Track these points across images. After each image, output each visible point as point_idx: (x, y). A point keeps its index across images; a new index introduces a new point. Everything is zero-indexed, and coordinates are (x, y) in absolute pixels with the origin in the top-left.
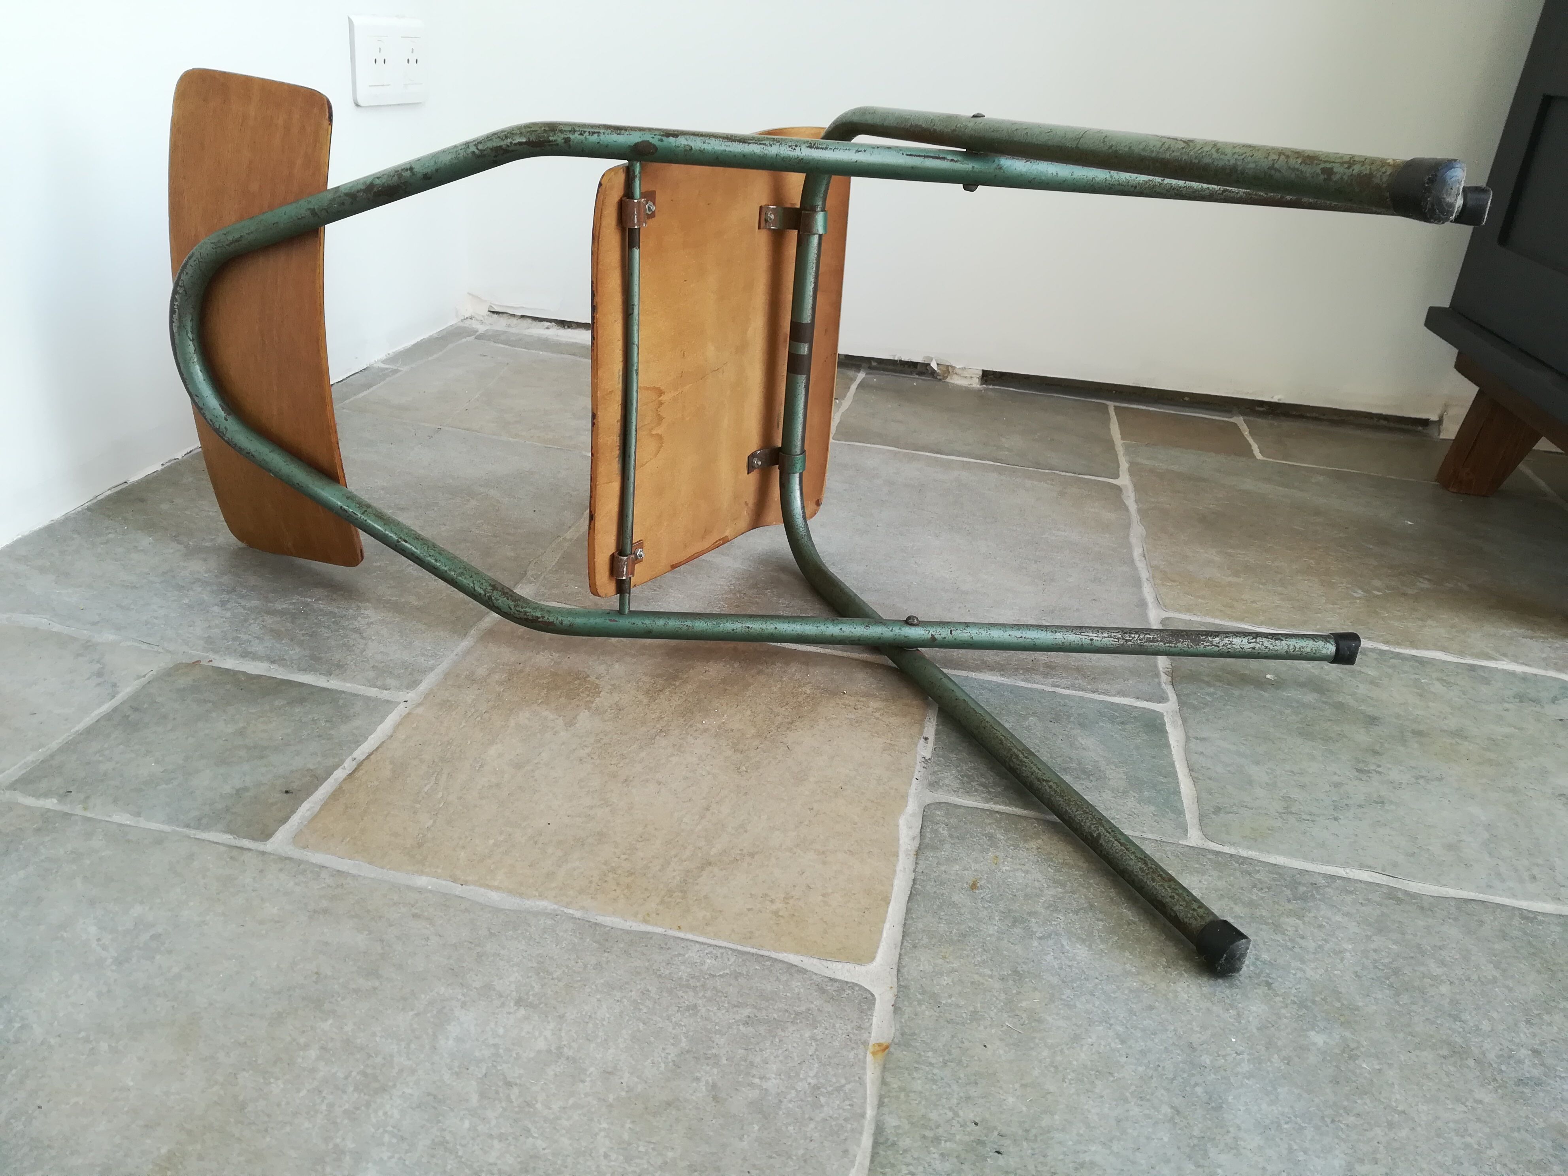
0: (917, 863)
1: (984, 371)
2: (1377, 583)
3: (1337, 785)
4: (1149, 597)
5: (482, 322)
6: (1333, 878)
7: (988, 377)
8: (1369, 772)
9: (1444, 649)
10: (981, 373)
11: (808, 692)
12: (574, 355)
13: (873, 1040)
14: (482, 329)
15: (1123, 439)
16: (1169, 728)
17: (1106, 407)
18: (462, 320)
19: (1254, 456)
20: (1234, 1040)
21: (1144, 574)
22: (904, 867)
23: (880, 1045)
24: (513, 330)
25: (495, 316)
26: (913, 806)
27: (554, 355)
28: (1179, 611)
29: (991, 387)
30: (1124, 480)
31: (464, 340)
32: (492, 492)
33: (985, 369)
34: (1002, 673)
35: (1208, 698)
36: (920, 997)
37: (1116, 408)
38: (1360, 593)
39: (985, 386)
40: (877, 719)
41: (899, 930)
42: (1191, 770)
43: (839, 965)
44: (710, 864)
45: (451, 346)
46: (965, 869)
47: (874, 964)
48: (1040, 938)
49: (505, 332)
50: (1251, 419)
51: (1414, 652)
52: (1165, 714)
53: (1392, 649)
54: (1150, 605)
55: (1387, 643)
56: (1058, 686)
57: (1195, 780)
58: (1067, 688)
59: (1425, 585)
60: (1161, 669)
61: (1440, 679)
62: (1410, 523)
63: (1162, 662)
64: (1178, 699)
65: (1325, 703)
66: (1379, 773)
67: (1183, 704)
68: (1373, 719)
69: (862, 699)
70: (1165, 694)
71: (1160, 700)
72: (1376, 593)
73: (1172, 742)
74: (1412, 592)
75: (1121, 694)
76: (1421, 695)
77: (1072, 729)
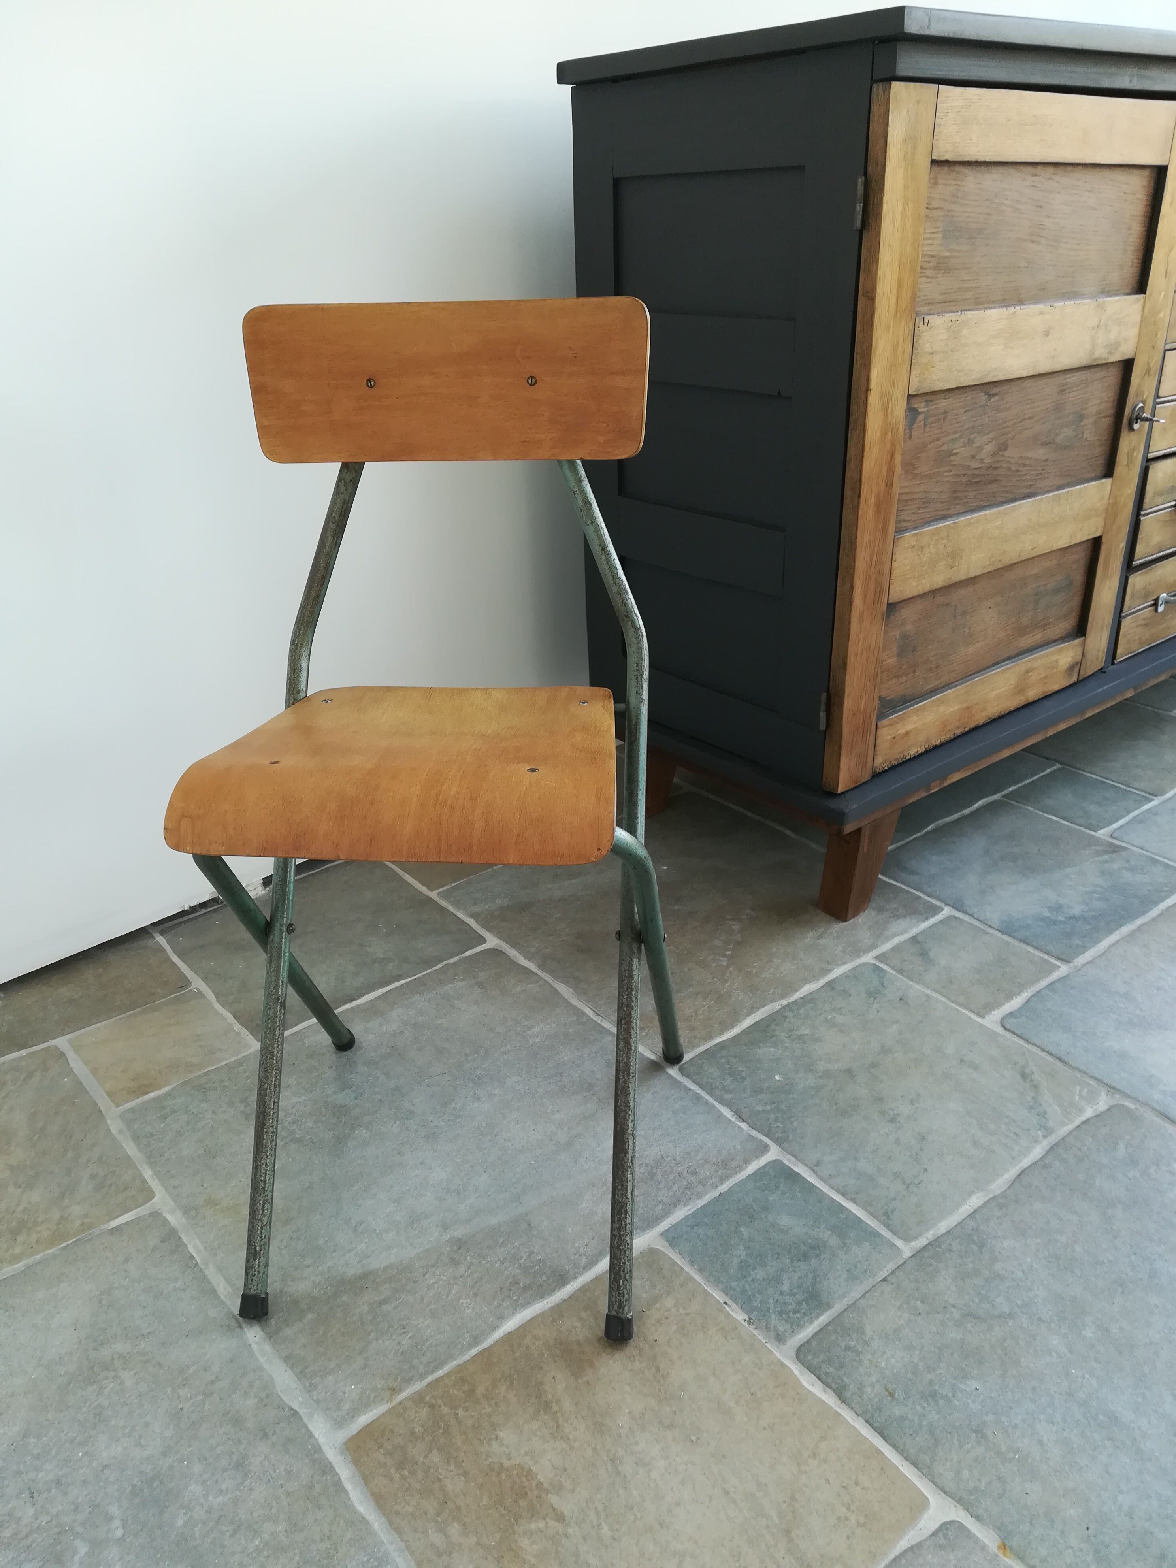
0: (852, 1408)
1: (263, 882)
2: (717, 942)
3: (897, 1143)
4: (651, 1056)
6: (972, 1216)
8: (894, 1118)
9: (806, 981)
13: (995, 1550)
15: (430, 889)
16: (796, 1169)
20: (1074, 1371)
22: (846, 1414)
23: (999, 1548)
26: (793, 1366)
30: (492, 942)
34: (682, 1203)
35: (780, 1125)
36: (973, 1497)
38: (724, 960)
40: (686, 1315)
41: (906, 1464)
42: (843, 1195)
43: (923, 1521)
44: (788, 1532)
46: (873, 1387)
47: (930, 1500)
48: (954, 1396)
51: (799, 994)
52: (780, 1159)
53: (790, 1001)
54: (659, 1062)
55: (783, 997)
56: (716, 1186)
57: (853, 1200)
58: (722, 1184)
59: (737, 927)
60: (733, 1119)
61: (834, 1010)
62: (665, 868)
63: (727, 1112)
64: (770, 1139)
65: (820, 1077)
66: (898, 1115)
67: (777, 1141)
68: (849, 1072)
69: (657, 1305)
70: (761, 1141)
71: (765, 1149)
72: (728, 953)
73: (809, 1179)
74: (738, 938)
75: (747, 1162)
76: (842, 1032)
77: (766, 1217)
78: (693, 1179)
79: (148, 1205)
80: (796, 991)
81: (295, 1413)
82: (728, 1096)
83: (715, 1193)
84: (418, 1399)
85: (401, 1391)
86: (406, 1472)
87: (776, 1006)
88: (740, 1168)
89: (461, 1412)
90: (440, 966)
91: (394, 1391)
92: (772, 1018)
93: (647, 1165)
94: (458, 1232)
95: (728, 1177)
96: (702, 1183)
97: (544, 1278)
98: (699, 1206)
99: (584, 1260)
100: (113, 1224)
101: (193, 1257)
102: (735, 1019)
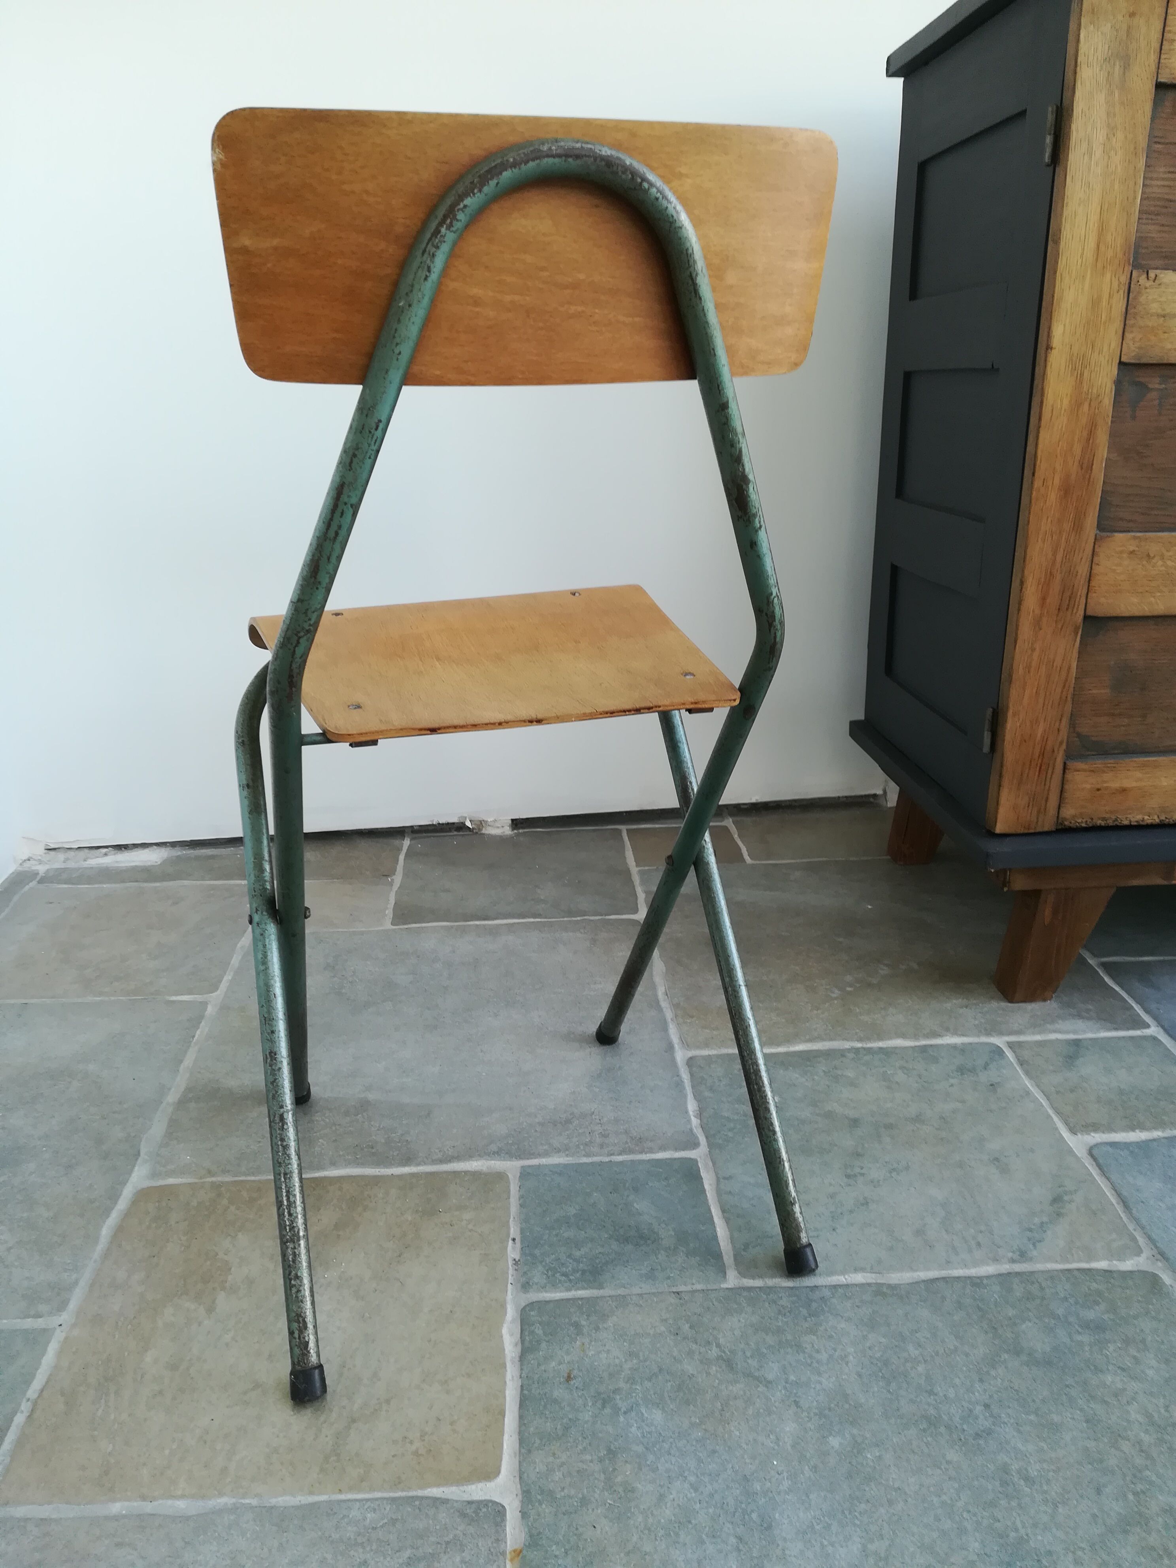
0: (522, 1369)
1: (512, 820)
2: (849, 978)
3: (832, 1196)
4: (675, 1040)
5: (40, 862)
6: (835, 1287)
7: (516, 823)
8: (855, 1176)
9: (904, 1036)
10: (510, 822)
11: (410, 1218)
12: (137, 881)
13: (509, 1548)
14: (42, 869)
15: (637, 866)
16: (703, 1174)
17: (620, 831)
18: (21, 864)
19: (743, 860)
20: (775, 1463)
21: (669, 1014)
22: (511, 1373)
23: (514, 1551)
24: (71, 865)
25: (52, 853)
26: (511, 1313)
27: (118, 885)
28: (698, 1047)
29: (521, 831)
30: (643, 916)
31: (27, 887)
32: (91, 1067)
33: (514, 818)
34: (567, 1152)
35: (730, 1134)
36: (539, 1497)
37: (627, 830)
38: (836, 993)
39: (516, 831)
40: (471, 1231)
41: (516, 1437)
42: (723, 1211)
43: (473, 1487)
44: (354, 1421)
45: (16, 898)
46: (560, 1363)
47: (500, 1476)
48: (625, 1413)
49: (65, 869)
50: (738, 819)
51: (881, 1044)
52: (699, 1160)
53: (865, 1046)
54: (676, 1046)
55: (860, 1040)
56: (613, 1154)
57: (727, 1221)
58: (620, 1154)
59: (884, 971)
60: (691, 1113)
61: (902, 1068)
62: (870, 907)
63: (692, 1106)
64: (708, 1141)
65: (817, 1115)
66: (863, 1175)
67: (710, 1145)
68: (855, 1123)
69: (457, 1213)
70: (697, 1138)
71: (695, 1145)
72: (849, 989)
73: (707, 1187)
74: (874, 981)
75: (663, 1148)
76: (889, 1087)
77: (628, 1196)
78: (598, 1140)
79: (205, 996)
80: (880, 1039)
81: (138, 1154)
82: (707, 1094)
83: (607, 1159)
84: (216, 1186)
85: (213, 1176)
86: (154, 1225)
87: (847, 1045)
88: (651, 1151)
89: (232, 1208)
90: (579, 918)
91: (210, 1173)
92: (828, 1054)
93: (572, 1114)
94: (371, 1096)
95: (631, 1151)
96: (601, 1146)
97: (395, 1154)
98: (581, 1161)
99: (440, 1155)
100: (174, 998)
101: (194, 1036)
102: (788, 1041)
